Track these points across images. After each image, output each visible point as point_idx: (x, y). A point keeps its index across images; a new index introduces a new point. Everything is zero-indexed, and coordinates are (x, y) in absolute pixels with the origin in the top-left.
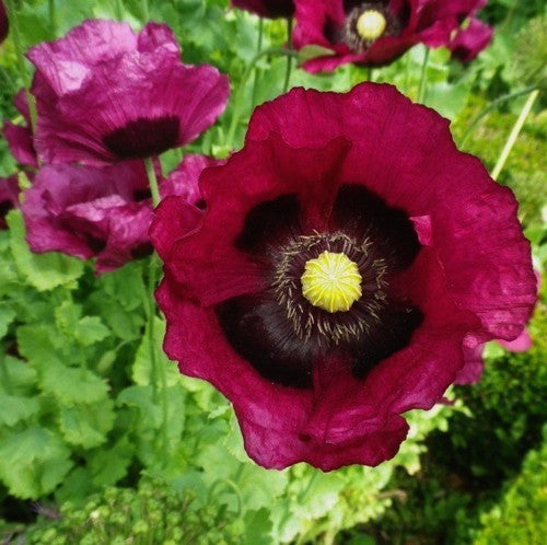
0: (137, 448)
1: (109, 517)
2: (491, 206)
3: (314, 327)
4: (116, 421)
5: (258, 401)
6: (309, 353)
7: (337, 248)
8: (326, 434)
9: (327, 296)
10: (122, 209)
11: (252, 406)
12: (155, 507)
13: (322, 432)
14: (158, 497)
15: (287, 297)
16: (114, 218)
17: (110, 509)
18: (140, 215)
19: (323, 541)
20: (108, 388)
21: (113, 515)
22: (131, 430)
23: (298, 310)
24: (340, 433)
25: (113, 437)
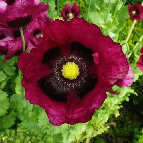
0: (17, 114)
1: (8, 139)
2: (114, 48)
3: (66, 85)
4: (10, 105)
5: (52, 108)
6: (66, 91)
7: (71, 61)
8: (72, 116)
9: (69, 76)
10: (11, 41)
11: (50, 109)
12: (22, 135)
13: (71, 116)
14: (23, 132)
15: (58, 76)
16: (9, 44)
17: (8, 136)
18: (17, 42)
19: (86, 142)
20: (7, 95)
21: (9, 138)
22: (15, 108)
23: (61, 80)
24: (76, 116)
25: (9, 111)
